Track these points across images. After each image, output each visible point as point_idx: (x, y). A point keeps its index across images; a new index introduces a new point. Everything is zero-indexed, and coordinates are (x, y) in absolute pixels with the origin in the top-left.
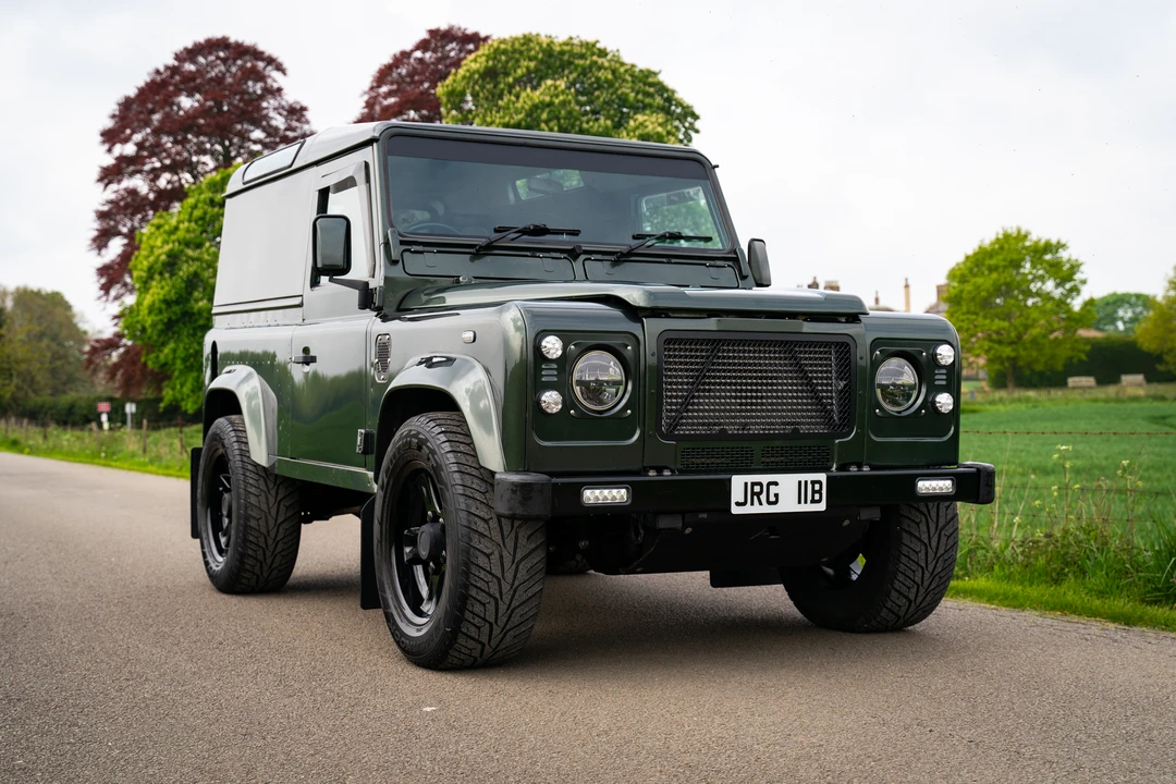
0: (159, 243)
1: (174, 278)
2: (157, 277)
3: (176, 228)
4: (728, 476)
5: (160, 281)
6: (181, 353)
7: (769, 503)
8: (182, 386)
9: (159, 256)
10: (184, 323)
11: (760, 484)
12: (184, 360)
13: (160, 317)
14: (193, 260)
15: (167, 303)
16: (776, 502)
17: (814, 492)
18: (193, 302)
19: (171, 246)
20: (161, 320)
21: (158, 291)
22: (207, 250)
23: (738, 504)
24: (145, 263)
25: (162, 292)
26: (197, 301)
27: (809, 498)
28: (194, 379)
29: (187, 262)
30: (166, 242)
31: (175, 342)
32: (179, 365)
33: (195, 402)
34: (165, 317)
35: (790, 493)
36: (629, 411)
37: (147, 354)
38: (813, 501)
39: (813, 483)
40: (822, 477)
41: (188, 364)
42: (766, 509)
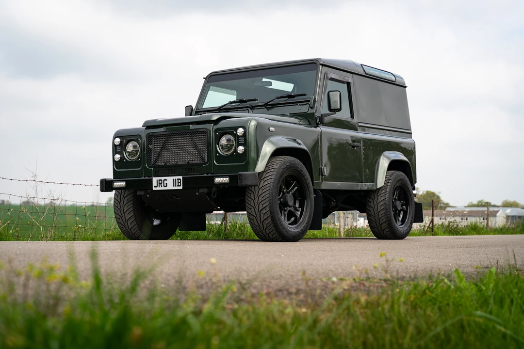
4: (151, 178)
7: (164, 186)
11: (161, 180)
16: (166, 186)
17: (178, 183)
23: (155, 187)
27: (177, 185)
35: (171, 183)
36: (140, 159)
38: (178, 186)
39: (178, 179)
40: (181, 177)
42: (163, 188)
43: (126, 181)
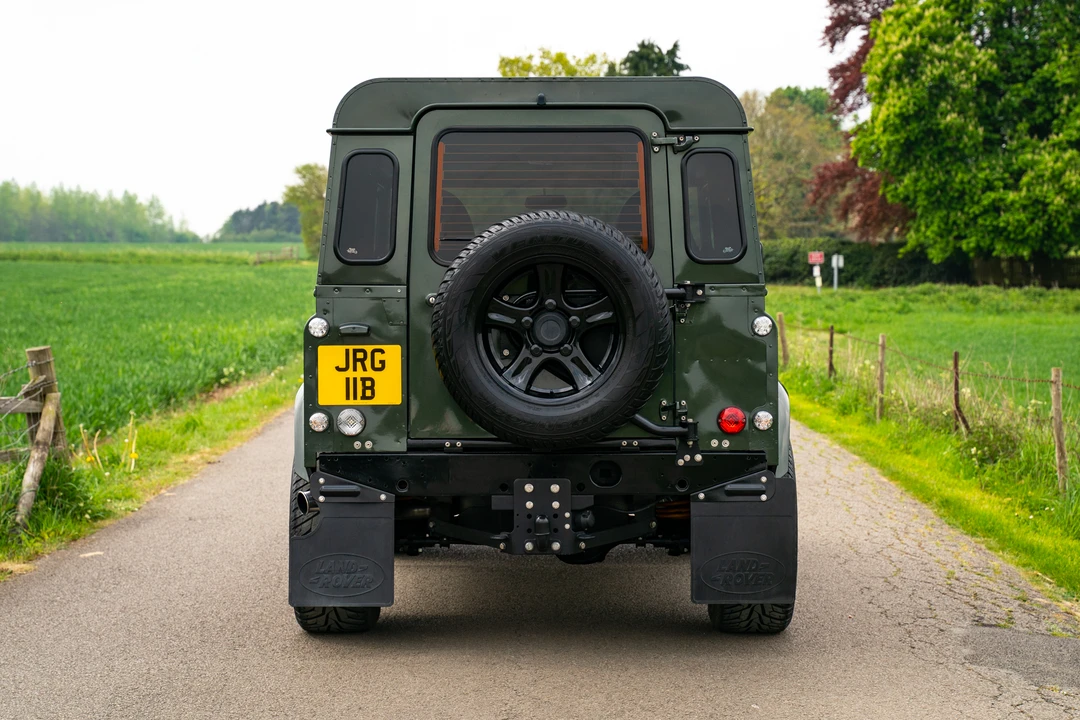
0: (895, 39)
1: (915, 85)
2: (893, 83)
3: (920, 17)
5: (898, 88)
6: (923, 184)
8: (927, 227)
9: (895, 54)
10: (927, 144)
12: (929, 193)
13: (898, 137)
14: (941, 59)
15: (905, 118)
18: (939, 116)
19: (910, 41)
20: (897, 140)
21: (897, 100)
22: (959, 45)
24: (879, 67)
25: (899, 104)
26: (944, 114)
28: (941, 219)
29: (931, 62)
30: (904, 36)
31: (918, 169)
32: (922, 201)
33: (943, 250)
34: (901, 136)
37: (886, 185)
41: (934, 199)
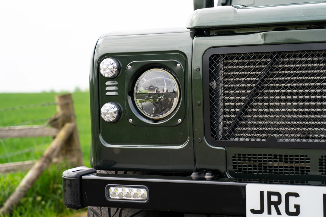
4: (242, 184)
7: (288, 213)
11: (278, 194)
16: (297, 214)
36: (180, 120)
43: (150, 186)
